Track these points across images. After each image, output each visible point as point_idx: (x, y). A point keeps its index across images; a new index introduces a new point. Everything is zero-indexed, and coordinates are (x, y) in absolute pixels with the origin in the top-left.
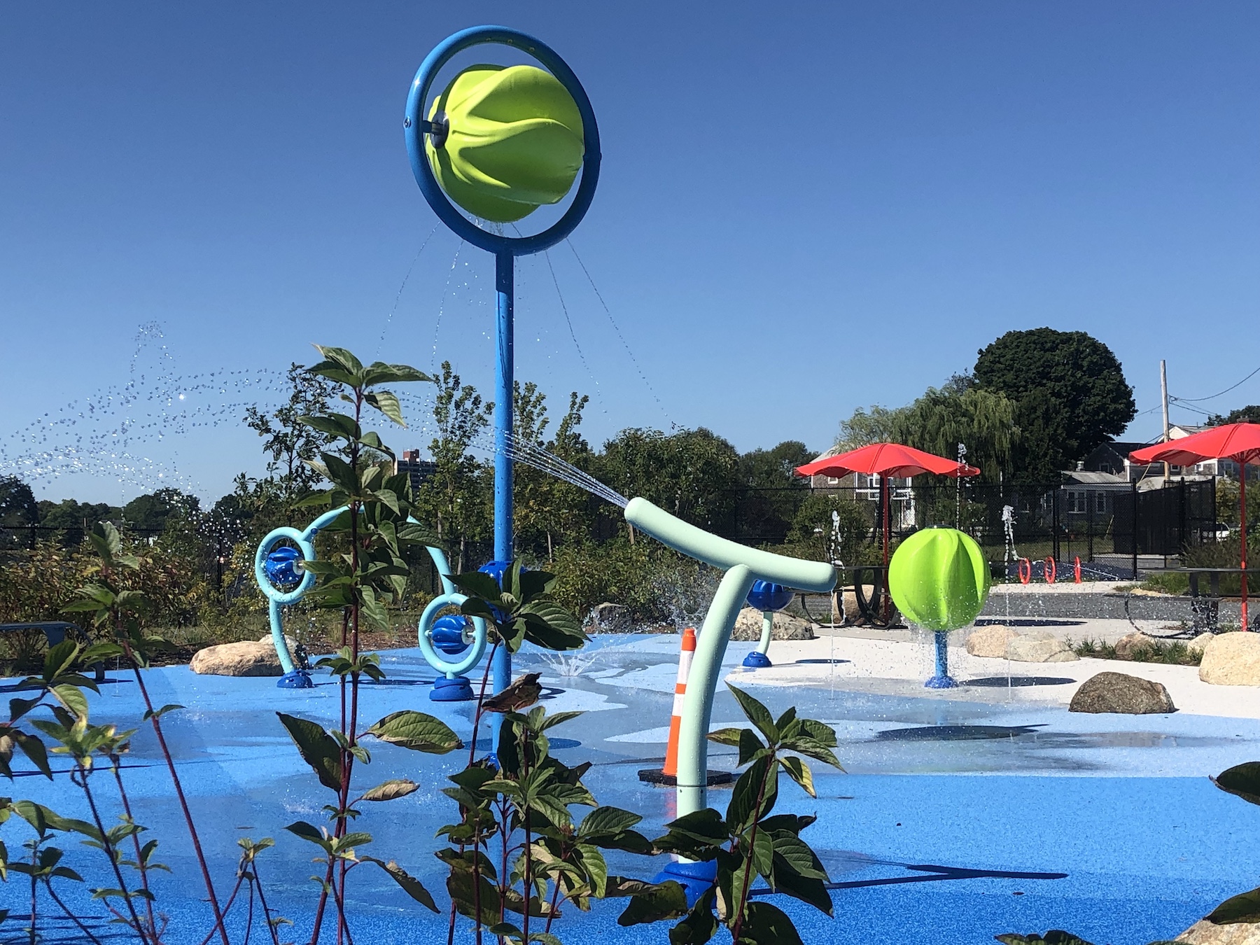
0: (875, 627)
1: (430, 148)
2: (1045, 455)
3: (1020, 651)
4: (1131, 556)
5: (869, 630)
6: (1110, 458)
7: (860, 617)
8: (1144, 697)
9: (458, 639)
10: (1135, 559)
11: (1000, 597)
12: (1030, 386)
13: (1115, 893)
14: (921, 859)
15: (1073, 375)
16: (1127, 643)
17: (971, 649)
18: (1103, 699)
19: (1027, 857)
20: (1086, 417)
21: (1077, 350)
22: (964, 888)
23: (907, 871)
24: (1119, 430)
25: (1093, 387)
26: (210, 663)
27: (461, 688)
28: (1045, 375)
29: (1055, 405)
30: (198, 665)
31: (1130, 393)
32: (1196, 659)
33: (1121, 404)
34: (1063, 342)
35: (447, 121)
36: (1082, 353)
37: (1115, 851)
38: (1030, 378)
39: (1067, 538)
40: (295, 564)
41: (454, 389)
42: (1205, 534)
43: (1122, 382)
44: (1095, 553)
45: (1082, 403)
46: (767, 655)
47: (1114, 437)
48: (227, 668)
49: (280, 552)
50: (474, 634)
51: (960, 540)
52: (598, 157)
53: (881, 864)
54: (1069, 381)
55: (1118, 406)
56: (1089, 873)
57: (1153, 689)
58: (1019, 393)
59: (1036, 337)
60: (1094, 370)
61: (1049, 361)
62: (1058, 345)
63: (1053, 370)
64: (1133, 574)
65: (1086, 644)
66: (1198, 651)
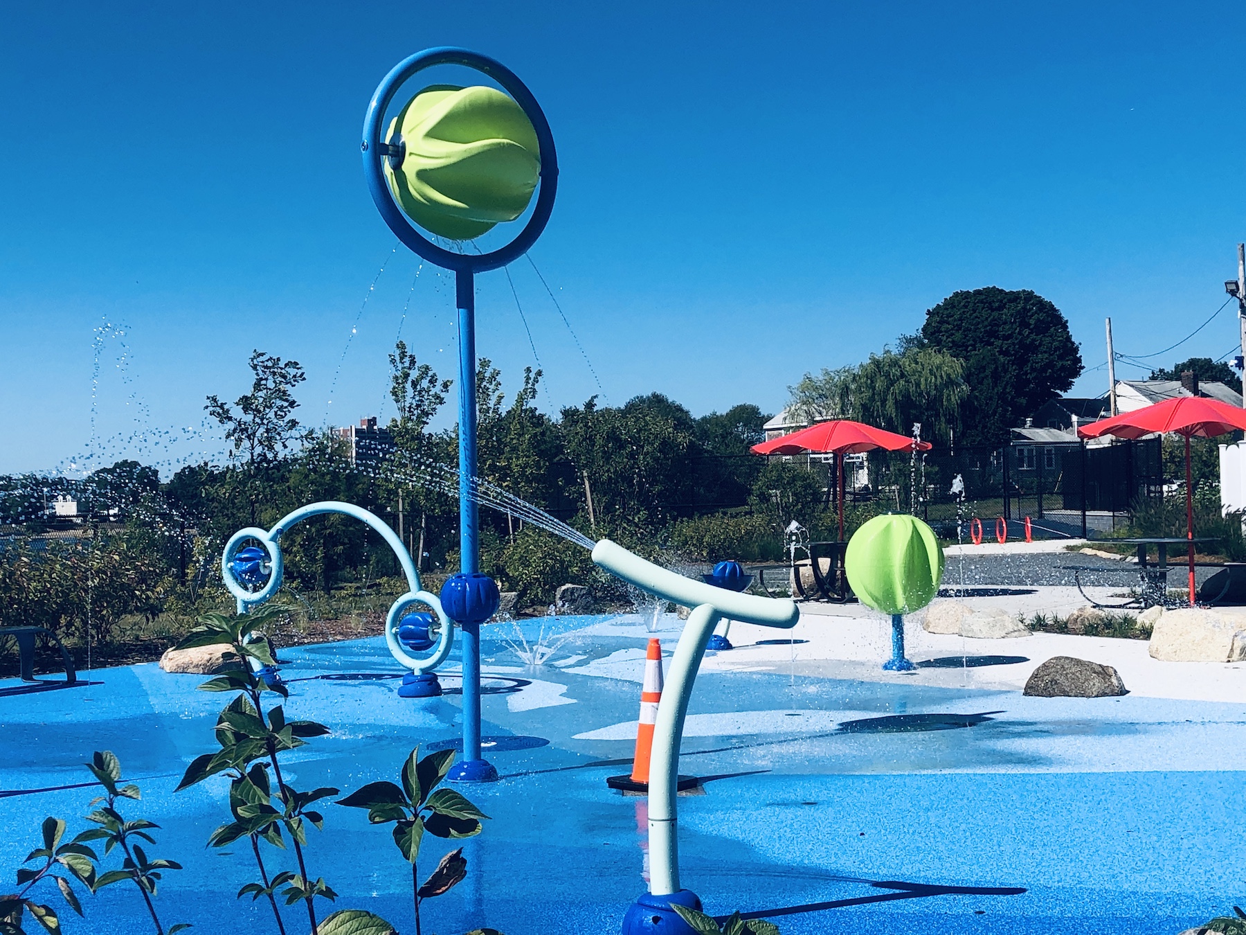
0: (832, 601)
1: (388, 169)
2: (995, 413)
3: (975, 628)
4: (1079, 513)
5: (826, 604)
6: (1056, 415)
7: (817, 591)
8: (1096, 681)
9: (425, 635)
10: (1084, 515)
11: (954, 559)
12: (978, 345)
13: (1071, 910)
14: (885, 874)
15: (1020, 333)
16: (1078, 617)
17: (926, 625)
18: (1056, 683)
19: (988, 870)
20: (1034, 374)
21: (1024, 308)
22: (927, 907)
23: (872, 888)
24: (1067, 386)
25: (1040, 345)
26: (180, 662)
27: (429, 684)
28: (993, 334)
29: (1004, 365)
30: (168, 664)
31: (1076, 350)
32: (1146, 633)
33: (1067, 361)
34: (1010, 301)
35: (404, 144)
36: (1029, 312)
37: (1071, 862)
38: (979, 337)
39: (1017, 495)
40: (262, 564)
41: (410, 369)
42: (1152, 488)
43: (1069, 338)
44: (1046, 510)
45: (1029, 361)
46: (728, 638)
47: (1061, 393)
48: (197, 666)
49: (246, 552)
50: (440, 631)
51: (914, 527)
52: (555, 172)
53: (846, 881)
54: (1016, 339)
55: (1065, 363)
56: (1047, 887)
57: (1104, 672)
58: (968, 352)
59: (984, 297)
60: (1042, 328)
61: (996, 320)
62: (1005, 304)
63: (1001, 329)
64: (1083, 532)
65: (1039, 618)
66: (1147, 625)
